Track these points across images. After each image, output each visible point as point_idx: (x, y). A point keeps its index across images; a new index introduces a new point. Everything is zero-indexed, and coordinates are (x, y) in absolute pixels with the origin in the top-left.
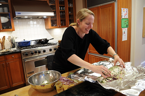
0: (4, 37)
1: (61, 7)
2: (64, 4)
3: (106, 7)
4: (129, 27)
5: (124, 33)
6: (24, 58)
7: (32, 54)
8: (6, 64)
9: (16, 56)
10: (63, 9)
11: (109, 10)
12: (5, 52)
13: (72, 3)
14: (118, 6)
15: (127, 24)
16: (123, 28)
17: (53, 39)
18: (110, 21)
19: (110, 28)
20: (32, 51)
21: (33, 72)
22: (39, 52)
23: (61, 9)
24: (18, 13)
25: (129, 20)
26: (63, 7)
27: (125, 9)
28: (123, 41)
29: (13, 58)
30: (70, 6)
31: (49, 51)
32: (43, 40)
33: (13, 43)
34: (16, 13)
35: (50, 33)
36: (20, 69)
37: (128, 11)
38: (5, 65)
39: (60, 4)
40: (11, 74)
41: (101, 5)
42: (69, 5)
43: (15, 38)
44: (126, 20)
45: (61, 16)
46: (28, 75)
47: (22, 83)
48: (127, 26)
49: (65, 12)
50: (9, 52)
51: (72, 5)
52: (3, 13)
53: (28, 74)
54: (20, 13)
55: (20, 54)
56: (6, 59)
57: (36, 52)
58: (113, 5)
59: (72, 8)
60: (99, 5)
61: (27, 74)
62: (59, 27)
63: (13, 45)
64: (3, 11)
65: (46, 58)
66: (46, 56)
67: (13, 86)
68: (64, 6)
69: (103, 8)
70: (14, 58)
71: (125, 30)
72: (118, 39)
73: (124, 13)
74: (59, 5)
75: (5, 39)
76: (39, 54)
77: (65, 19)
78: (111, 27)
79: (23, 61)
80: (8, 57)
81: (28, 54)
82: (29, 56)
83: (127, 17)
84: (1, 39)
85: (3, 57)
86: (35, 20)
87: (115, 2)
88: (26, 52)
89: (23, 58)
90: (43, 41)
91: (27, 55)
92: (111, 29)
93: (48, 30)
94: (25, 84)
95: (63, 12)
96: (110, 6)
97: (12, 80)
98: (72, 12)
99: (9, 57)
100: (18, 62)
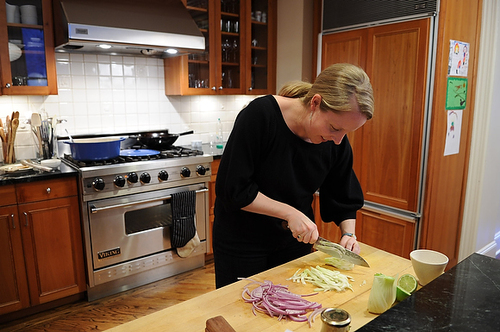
0: (15, 115)
1: (225, 20)
2: (238, 12)
3: (396, 33)
4: (468, 106)
5: (452, 128)
6: (90, 198)
7: (120, 183)
8: (20, 216)
9: (61, 188)
10: (232, 29)
11: (408, 45)
12: (17, 173)
13: (265, 10)
14: (441, 31)
15: (463, 96)
16: (450, 109)
17: (192, 132)
18: (406, 81)
19: (405, 108)
20: (121, 174)
21: (118, 251)
22: (146, 179)
23: (224, 28)
24: (79, 31)
25: (471, 82)
26: (233, 20)
27: (461, 46)
28: (445, 154)
29: (46, 198)
30: (259, 18)
31: (179, 177)
32: (155, 135)
33: (46, 140)
34: (72, 27)
35: (180, 111)
36: (72, 237)
37: (468, 53)
38: (17, 220)
39: (222, 10)
40: (35, 256)
41: (377, 23)
42: (254, 16)
43: (54, 122)
44: (461, 83)
45: (223, 53)
46: (98, 263)
47: (75, 290)
48: (461, 104)
49: (238, 38)
50: (31, 171)
51: (264, 15)
52: (18, 25)
53: (100, 258)
54: (85, 32)
55: (74, 183)
56: (22, 198)
57: (133, 178)
58: (422, 26)
59: (265, 27)
60: (369, 25)
61: (96, 257)
62: (217, 93)
63: (47, 147)
64: (18, 20)
65: (166, 201)
66: (167, 195)
67: (42, 300)
68: (238, 19)
69: (385, 35)
70: (52, 196)
71: (454, 118)
72: (433, 149)
73: (458, 57)
74: (220, 13)
75: (17, 123)
76: (142, 185)
77: (237, 64)
78: (409, 102)
79: (84, 208)
80: (29, 190)
81: (103, 184)
82: (109, 190)
83: (464, 72)
84: (4, 122)
85: (11, 190)
86: (131, 60)
87: (432, 18)
88: (99, 177)
89: (86, 199)
90: (158, 139)
91: (100, 187)
92: (409, 112)
93: (173, 98)
94: (86, 292)
95: (231, 39)
96: (413, 31)
97: (38, 277)
98: (263, 41)
99: (34, 193)
100: (66, 210)
